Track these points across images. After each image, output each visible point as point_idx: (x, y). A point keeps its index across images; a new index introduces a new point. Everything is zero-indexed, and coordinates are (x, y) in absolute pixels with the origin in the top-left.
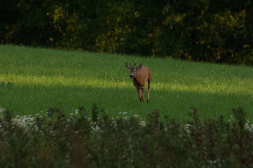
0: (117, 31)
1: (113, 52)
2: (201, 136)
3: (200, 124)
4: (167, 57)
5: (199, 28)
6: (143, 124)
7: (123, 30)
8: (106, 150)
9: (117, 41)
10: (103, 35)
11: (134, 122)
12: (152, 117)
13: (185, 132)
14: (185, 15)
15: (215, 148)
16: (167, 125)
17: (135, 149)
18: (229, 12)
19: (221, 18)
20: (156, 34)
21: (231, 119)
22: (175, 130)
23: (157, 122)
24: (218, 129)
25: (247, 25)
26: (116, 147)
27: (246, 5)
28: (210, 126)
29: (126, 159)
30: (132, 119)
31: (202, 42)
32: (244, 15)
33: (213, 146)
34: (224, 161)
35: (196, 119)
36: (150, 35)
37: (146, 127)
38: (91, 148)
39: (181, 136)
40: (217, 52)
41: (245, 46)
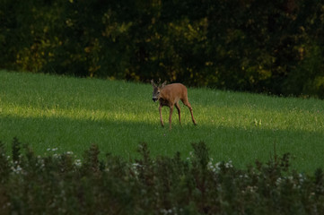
0: (44, 44)
1: (39, 72)
2: (152, 178)
3: (151, 164)
4: (108, 78)
5: (149, 40)
6: (78, 163)
7: (51, 43)
8: (31, 198)
9: (44, 57)
10: (26, 49)
11: (66, 160)
12: (90, 155)
13: (133, 174)
14: (130, 24)
15: (170, 194)
16: (109, 164)
17: (68, 195)
18: (188, 21)
19: (177, 28)
20: (94, 48)
21: (190, 157)
22: (119, 171)
23: (96, 160)
24: (174, 169)
25: (209, 36)
26: (43, 193)
27: (208, 12)
28: (164, 165)
29: (56, 208)
30: (64, 158)
31: (153, 59)
32: (206, 25)
33: (168, 191)
34: (181, 210)
35: (146, 157)
36: (87, 49)
37: (82, 168)
38: (10, 194)
39: (126, 178)
40: (172, 71)
41: (207, 64)
